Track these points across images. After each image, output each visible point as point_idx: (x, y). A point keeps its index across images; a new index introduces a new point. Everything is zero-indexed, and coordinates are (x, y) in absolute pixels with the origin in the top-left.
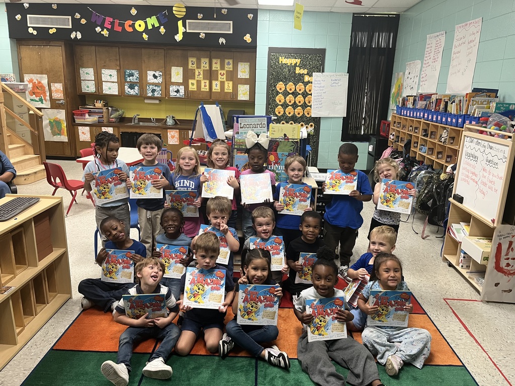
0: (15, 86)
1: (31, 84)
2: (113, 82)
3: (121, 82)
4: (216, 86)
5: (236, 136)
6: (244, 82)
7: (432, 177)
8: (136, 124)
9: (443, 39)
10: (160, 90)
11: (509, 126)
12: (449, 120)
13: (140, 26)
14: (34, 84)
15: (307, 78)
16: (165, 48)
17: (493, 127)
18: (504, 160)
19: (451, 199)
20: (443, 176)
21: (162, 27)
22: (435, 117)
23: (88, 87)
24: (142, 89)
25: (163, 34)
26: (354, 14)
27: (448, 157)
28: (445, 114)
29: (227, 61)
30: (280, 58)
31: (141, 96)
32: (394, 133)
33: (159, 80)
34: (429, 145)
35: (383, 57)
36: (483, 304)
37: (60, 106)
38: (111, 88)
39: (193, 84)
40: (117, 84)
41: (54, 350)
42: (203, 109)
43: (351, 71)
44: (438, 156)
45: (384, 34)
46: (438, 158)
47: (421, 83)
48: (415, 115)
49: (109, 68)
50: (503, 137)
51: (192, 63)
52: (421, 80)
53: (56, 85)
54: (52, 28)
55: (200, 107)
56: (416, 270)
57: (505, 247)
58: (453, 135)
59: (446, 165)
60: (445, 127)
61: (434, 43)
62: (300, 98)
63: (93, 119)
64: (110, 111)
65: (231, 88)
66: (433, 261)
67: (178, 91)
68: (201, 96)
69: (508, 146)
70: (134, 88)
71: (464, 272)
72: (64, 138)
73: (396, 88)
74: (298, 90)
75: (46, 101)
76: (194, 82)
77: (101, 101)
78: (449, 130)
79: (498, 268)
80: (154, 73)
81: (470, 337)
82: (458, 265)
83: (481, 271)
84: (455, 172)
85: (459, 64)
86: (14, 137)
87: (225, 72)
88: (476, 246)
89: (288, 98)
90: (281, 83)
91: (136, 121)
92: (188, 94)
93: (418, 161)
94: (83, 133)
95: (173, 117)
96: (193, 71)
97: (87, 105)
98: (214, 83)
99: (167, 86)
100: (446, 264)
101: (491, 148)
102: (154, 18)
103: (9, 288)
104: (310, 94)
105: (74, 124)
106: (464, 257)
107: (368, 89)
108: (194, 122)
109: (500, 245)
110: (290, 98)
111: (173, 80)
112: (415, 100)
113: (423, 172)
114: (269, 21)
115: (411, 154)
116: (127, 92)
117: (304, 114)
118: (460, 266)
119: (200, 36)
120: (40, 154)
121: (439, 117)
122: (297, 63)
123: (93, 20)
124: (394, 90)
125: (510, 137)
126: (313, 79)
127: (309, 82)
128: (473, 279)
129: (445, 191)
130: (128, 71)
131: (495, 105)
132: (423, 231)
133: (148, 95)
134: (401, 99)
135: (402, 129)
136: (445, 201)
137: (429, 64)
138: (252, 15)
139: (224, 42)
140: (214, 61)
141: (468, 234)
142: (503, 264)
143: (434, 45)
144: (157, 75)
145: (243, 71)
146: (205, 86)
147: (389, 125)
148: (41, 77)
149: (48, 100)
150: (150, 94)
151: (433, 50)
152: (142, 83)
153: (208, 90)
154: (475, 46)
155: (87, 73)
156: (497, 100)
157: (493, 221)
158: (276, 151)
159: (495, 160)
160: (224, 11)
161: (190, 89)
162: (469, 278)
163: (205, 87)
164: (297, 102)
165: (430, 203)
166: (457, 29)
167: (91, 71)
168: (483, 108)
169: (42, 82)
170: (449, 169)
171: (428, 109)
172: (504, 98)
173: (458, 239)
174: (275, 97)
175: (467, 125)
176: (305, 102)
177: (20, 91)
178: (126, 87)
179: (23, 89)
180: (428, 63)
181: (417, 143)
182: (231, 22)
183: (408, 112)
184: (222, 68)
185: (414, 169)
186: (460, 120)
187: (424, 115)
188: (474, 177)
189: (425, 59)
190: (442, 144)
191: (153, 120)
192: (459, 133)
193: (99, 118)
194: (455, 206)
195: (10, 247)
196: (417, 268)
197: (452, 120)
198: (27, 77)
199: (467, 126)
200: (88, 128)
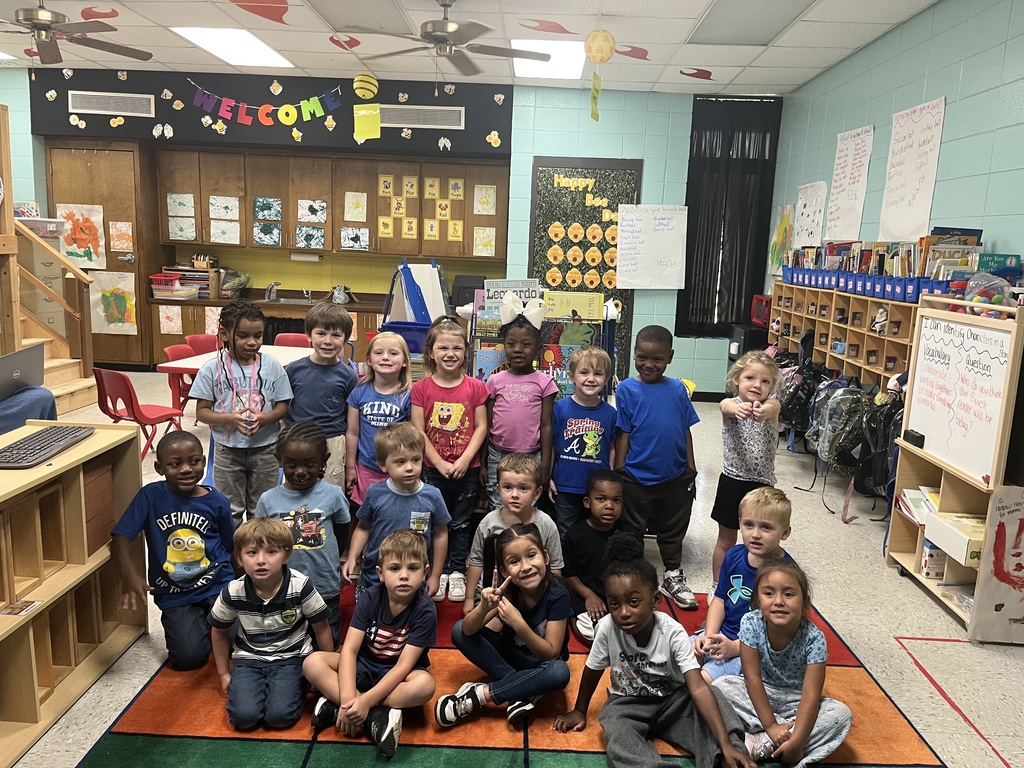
0: (39, 225)
1: (71, 222)
2: (231, 221)
3: (247, 220)
4: (432, 230)
5: (479, 314)
6: (485, 221)
7: (859, 400)
8: (274, 301)
9: (869, 139)
10: (322, 236)
11: (1007, 295)
12: (889, 288)
13: (287, 114)
14: (76, 223)
15: (607, 215)
16: (334, 157)
17: (978, 298)
18: (1002, 360)
19: (900, 441)
20: (880, 399)
21: (330, 117)
22: (859, 284)
23: (181, 230)
24: (287, 234)
25: (331, 130)
26: (696, 96)
27: (889, 359)
28: (879, 279)
29: (452, 182)
30: (556, 176)
31: (284, 247)
32: (779, 319)
33: (321, 217)
34: (851, 339)
35: (753, 176)
36: (973, 648)
37: (124, 266)
38: (225, 231)
39: (386, 225)
40: (238, 224)
41: (113, 733)
42: (407, 273)
43: (693, 201)
44: (868, 359)
45: (753, 135)
46: (869, 364)
47: (829, 224)
48: (820, 282)
49: (224, 193)
50: (999, 315)
51: (385, 185)
52: (829, 217)
53: (120, 225)
54: (116, 117)
55: (401, 267)
56: (835, 581)
57: (1011, 531)
58: (898, 317)
59: (886, 375)
60: (881, 303)
61: (852, 148)
62: (594, 253)
63: (189, 291)
64: (223, 276)
65: (460, 233)
66: (868, 565)
67: (356, 239)
68: (401, 248)
69: (1009, 332)
70: (271, 233)
71: (931, 585)
72: (130, 328)
73: (778, 236)
74: (590, 238)
75: (98, 255)
76: (389, 221)
77: (205, 256)
78: (889, 309)
79: (1000, 573)
80: (311, 203)
81: (952, 710)
82: (919, 572)
83: (966, 581)
84: (904, 388)
85: (903, 185)
86: (32, 324)
87: (448, 203)
88: (956, 530)
89: (570, 252)
90: (557, 223)
91: (273, 296)
92: (376, 245)
93: (830, 370)
94: (168, 318)
95: (346, 289)
96: (387, 201)
97: (179, 264)
98: (427, 223)
99: (336, 229)
100: (895, 572)
101: (976, 337)
102: (315, 100)
103: (29, 603)
104: (613, 246)
105: (151, 300)
106: (931, 556)
107: (726, 238)
108: (388, 299)
109: (1001, 527)
110: (575, 252)
111: (348, 217)
112: (818, 255)
113: (840, 391)
114: (535, 107)
115: (815, 358)
116: (257, 239)
117: (601, 282)
118: (924, 574)
119: (403, 135)
120: (83, 356)
121: (869, 284)
122: (588, 186)
123: (197, 103)
124: (775, 238)
125: (1011, 316)
126: (618, 217)
127: (611, 222)
128: (951, 599)
129: (886, 426)
130: (261, 200)
131: (978, 258)
132: (846, 507)
133: (298, 245)
134: (791, 254)
135: (795, 310)
136: (886, 447)
137: (843, 187)
138: (503, 97)
139: (449, 145)
140: (428, 182)
141: (937, 509)
142: (1009, 565)
143: (850, 153)
144: (316, 206)
145: (484, 201)
146: (410, 229)
147: (769, 302)
148: (90, 211)
149: (102, 253)
150: (302, 244)
151: (850, 160)
152: (287, 222)
153: (415, 237)
154: (932, 150)
155: (180, 204)
156: (981, 249)
157: (987, 479)
158: (557, 342)
159: (985, 360)
160: (449, 89)
161: (380, 235)
162: (944, 596)
163: (409, 232)
164: (589, 261)
165: (856, 452)
166: (897, 120)
167: (188, 199)
168: (956, 264)
169: (92, 219)
170: (892, 383)
171: (845, 269)
172: (994, 246)
173: (918, 519)
174: (546, 251)
175: (925, 296)
176: (603, 261)
177: (48, 235)
178: (256, 229)
179: (55, 232)
180: (841, 185)
181: (827, 336)
182: (463, 109)
183: (807, 276)
184: (444, 194)
185: (821, 386)
186: (910, 289)
187: (838, 282)
188: (943, 395)
189: (835, 177)
190: (877, 336)
191: (308, 294)
192: (909, 314)
193: (200, 289)
194: (908, 453)
195: (34, 519)
196: (838, 578)
197: (893, 289)
198: (62, 210)
199: (925, 298)
200: (177, 309)
